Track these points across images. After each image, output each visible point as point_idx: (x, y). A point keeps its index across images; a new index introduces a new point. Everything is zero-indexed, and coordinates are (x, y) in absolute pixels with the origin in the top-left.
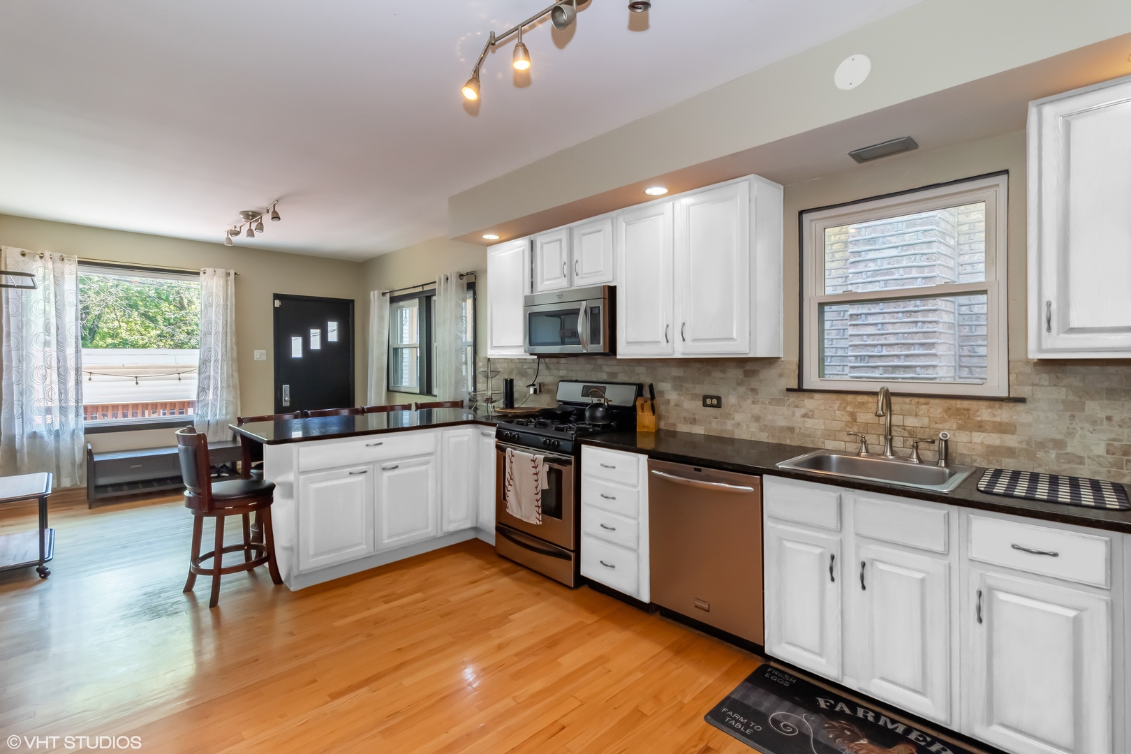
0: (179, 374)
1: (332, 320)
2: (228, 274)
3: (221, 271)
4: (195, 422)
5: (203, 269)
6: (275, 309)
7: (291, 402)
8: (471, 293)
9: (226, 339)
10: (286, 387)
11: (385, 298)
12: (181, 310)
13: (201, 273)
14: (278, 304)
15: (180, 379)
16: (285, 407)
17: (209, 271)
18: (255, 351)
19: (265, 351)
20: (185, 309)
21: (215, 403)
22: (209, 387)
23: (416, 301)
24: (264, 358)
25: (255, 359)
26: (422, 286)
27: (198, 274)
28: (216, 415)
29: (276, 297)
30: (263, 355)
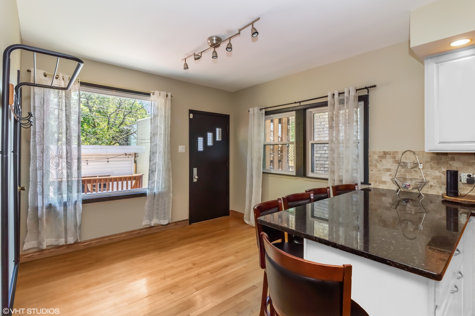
0: (108, 159)
1: (219, 128)
2: (167, 96)
3: (164, 93)
4: (147, 194)
5: (153, 92)
6: (190, 119)
7: (197, 179)
8: (362, 103)
9: (165, 139)
10: (195, 170)
11: (261, 112)
12: (94, 128)
13: (151, 94)
14: (191, 116)
15: (108, 162)
16: (195, 182)
17: (157, 93)
18: (179, 146)
19: (184, 146)
20: (96, 127)
21: (159, 180)
22: (155, 170)
23: (294, 112)
24: (184, 151)
25: (179, 151)
26: (300, 102)
27: (148, 94)
28: (159, 189)
29: (191, 111)
30: (183, 149)
